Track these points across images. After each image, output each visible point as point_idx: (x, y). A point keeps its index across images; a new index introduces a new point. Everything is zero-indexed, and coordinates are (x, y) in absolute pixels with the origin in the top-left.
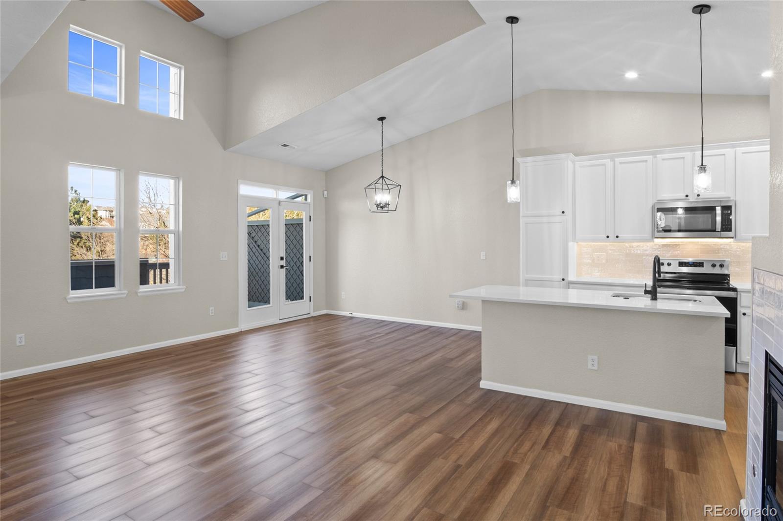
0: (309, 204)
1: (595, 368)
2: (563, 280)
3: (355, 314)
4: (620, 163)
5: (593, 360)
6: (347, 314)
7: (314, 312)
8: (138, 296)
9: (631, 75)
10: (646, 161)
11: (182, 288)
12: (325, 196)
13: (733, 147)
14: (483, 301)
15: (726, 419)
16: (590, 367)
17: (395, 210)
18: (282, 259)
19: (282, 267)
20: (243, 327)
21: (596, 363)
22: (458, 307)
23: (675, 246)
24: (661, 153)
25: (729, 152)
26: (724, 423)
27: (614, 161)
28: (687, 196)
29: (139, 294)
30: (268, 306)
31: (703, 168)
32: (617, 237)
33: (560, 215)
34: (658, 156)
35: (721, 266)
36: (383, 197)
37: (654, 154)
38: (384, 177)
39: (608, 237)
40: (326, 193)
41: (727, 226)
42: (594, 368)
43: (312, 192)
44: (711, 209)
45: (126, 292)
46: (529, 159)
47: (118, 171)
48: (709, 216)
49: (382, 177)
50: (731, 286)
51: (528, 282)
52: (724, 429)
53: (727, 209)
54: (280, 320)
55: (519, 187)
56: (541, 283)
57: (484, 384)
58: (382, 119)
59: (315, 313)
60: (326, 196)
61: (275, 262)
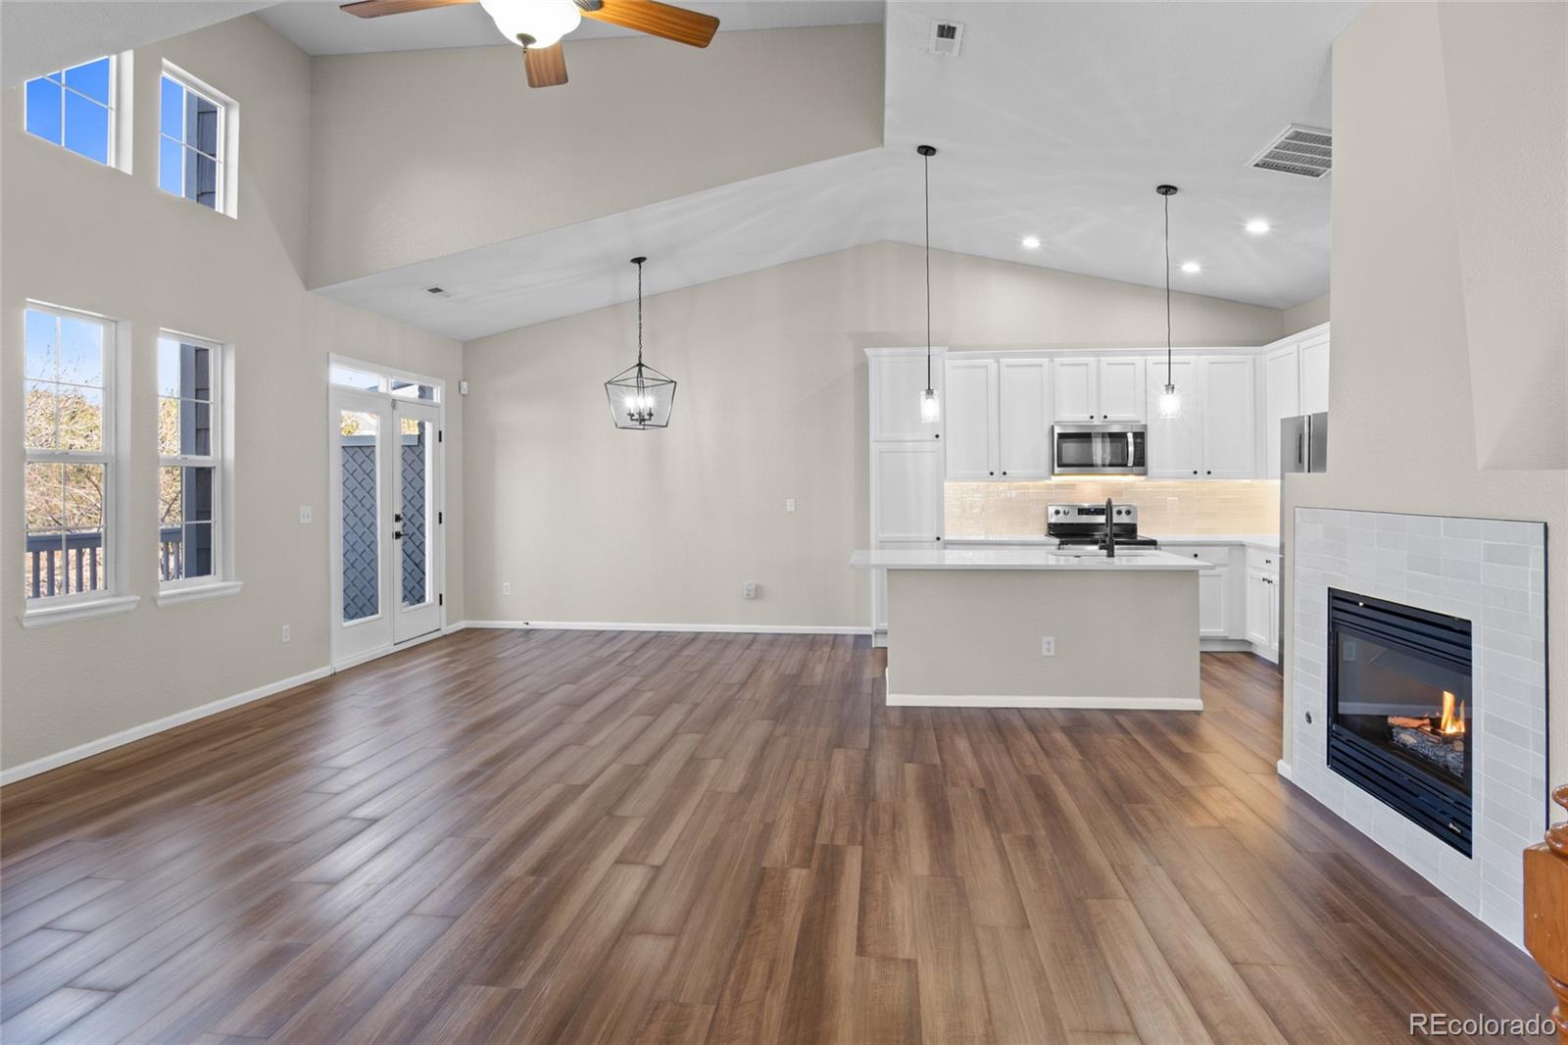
0: (437, 406)
1: (1052, 653)
2: (938, 539)
3: (535, 624)
4: (1008, 366)
5: (1049, 643)
6: (519, 624)
7: (448, 624)
8: (156, 605)
9: (1031, 243)
10: (1041, 366)
11: (234, 586)
12: (462, 392)
13: (1144, 354)
14: (888, 570)
15: (1203, 696)
16: (1045, 653)
17: (666, 426)
18: (398, 518)
19: (398, 535)
20: (340, 662)
21: (1052, 646)
22: (748, 595)
23: (1072, 486)
24: (1060, 355)
25: (1138, 359)
26: (1200, 701)
27: (999, 362)
28: (1092, 417)
29: (159, 602)
30: (374, 617)
31: (1170, 387)
32: (1005, 473)
33: (932, 441)
34: (1055, 359)
35: (1128, 512)
36: (636, 402)
37: (1051, 356)
38: (643, 365)
39: (992, 474)
40: (465, 385)
41: (1140, 461)
42: (1050, 654)
43: (443, 383)
44: (1122, 436)
45: (138, 598)
46: (885, 351)
47: (114, 324)
48: (1120, 445)
49: (640, 365)
50: (1139, 539)
51: (883, 544)
52: (1200, 708)
53: (1140, 436)
54: (396, 644)
55: (938, 400)
56: (904, 544)
57: (893, 700)
58: (639, 261)
59: (450, 627)
60: (466, 393)
61: (385, 527)
